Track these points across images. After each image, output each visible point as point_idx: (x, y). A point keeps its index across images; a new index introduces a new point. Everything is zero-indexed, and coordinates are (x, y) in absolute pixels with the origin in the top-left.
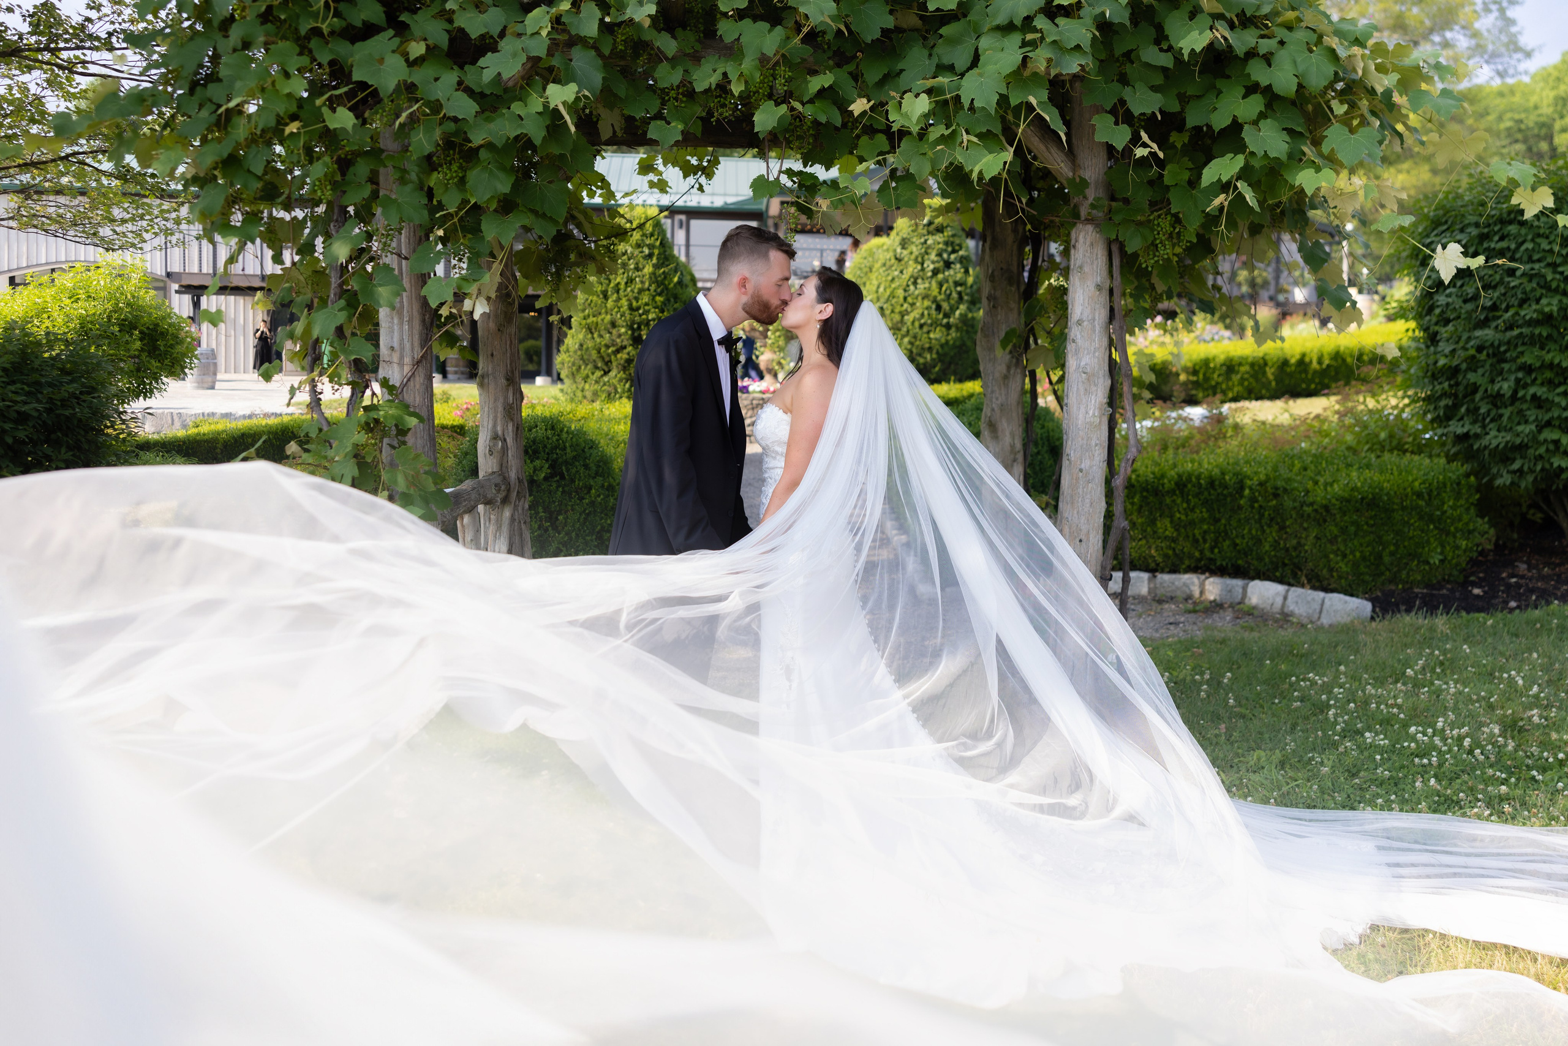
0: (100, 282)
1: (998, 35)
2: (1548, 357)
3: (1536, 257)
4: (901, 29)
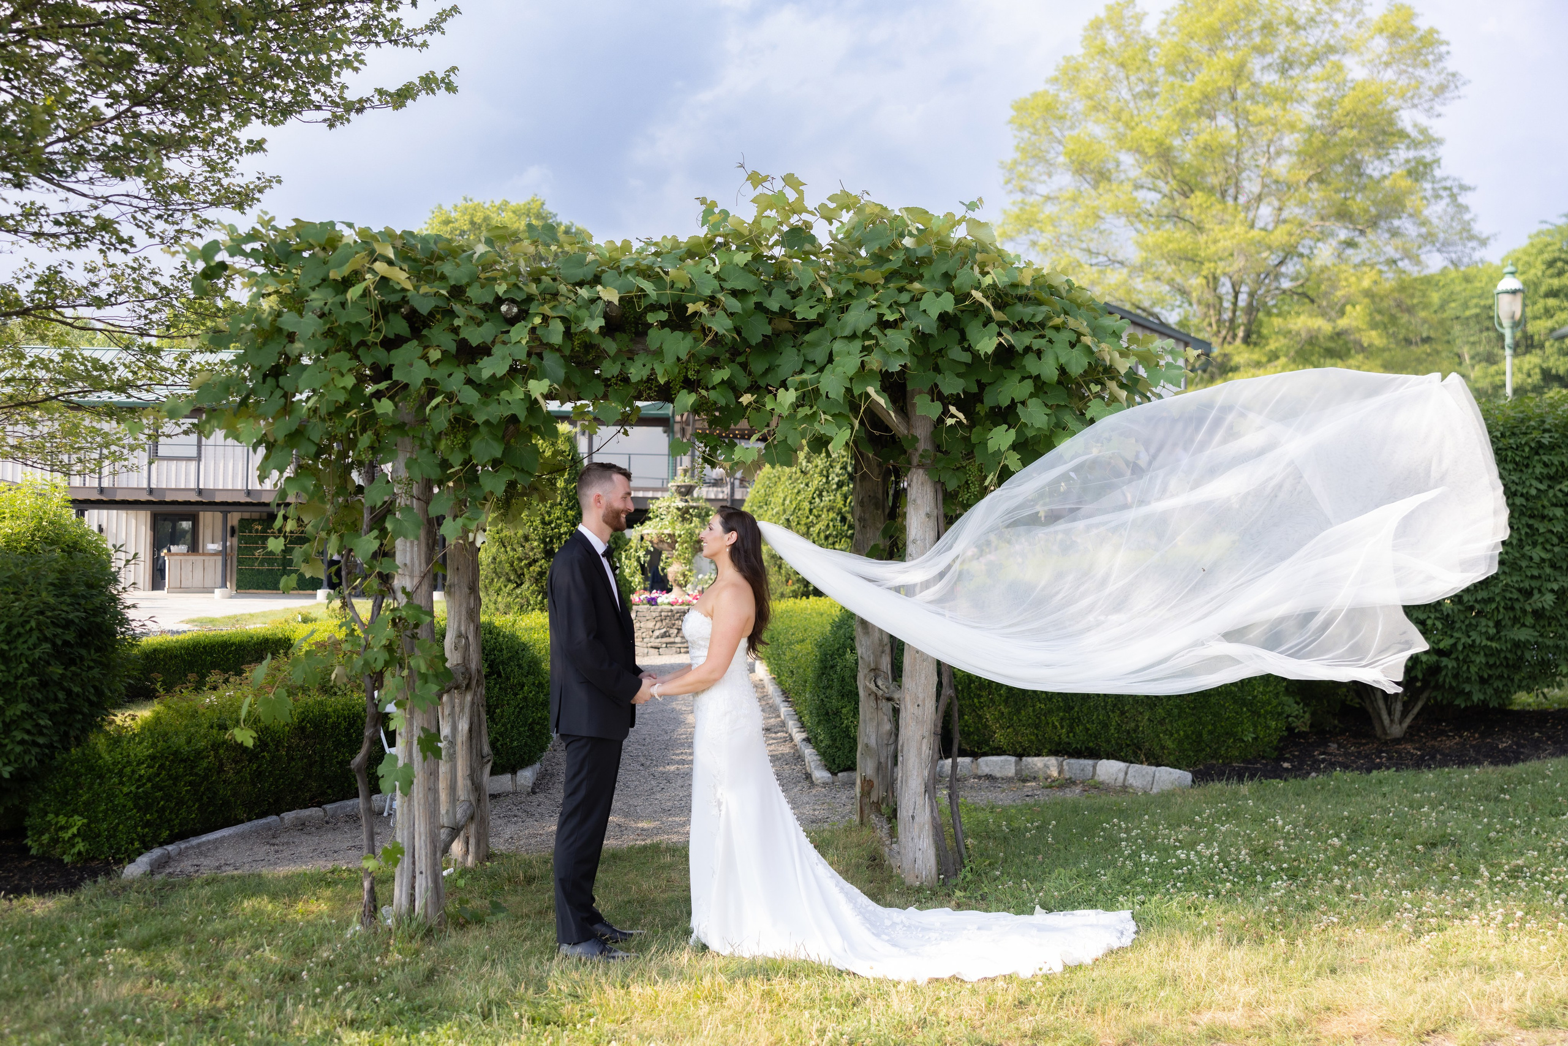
0: (27, 502)
1: (846, 341)
4: (777, 334)
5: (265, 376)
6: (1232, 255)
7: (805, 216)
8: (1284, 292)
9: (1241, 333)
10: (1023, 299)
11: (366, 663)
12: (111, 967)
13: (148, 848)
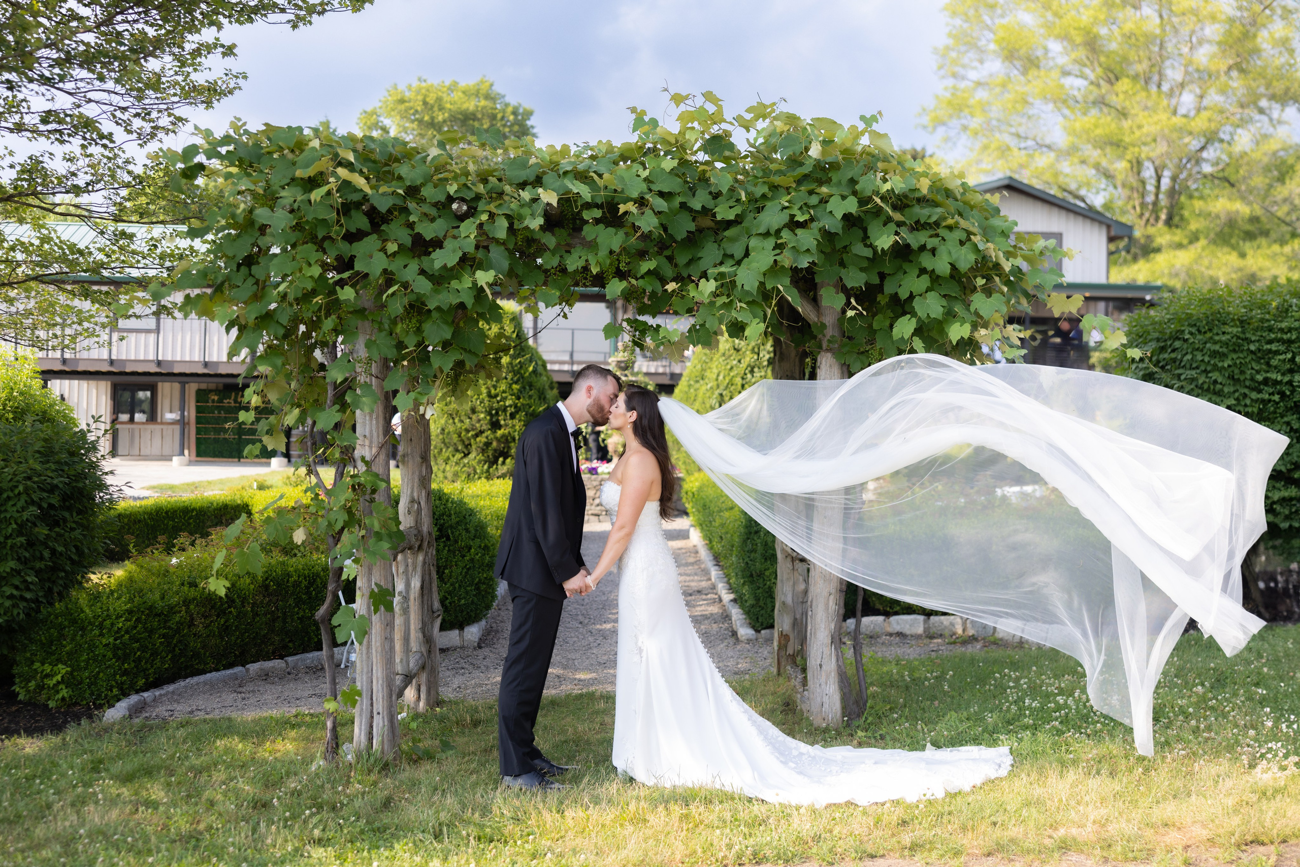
1: (761, 238)
4: (700, 230)
5: (239, 265)
6: (1155, 140)
7: (724, 126)
8: (1205, 176)
9: (1163, 216)
11: (330, 525)
12: (100, 796)
13: (126, 695)
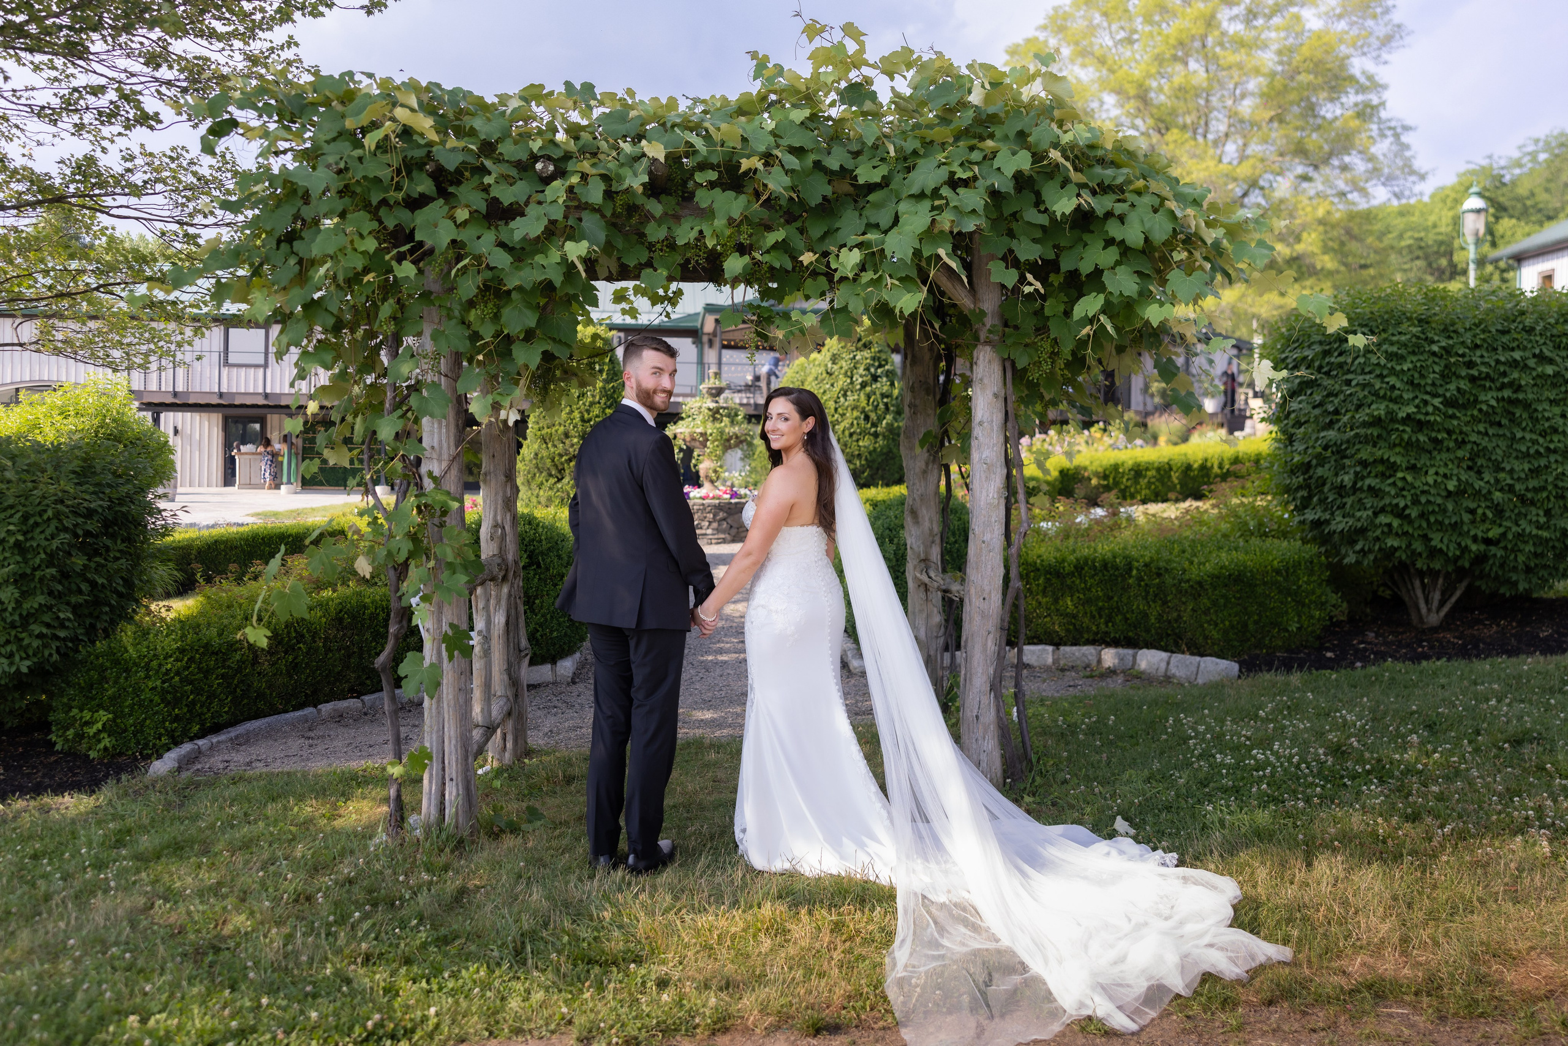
0: (90, 402)
1: (913, 201)
2: (1379, 454)
3: (1367, 370)
4: (837, 196)
5: (279, 242)
7: (866, 71)
10: (1101, 161)
11: (390, 554)
13: (177, 743)
